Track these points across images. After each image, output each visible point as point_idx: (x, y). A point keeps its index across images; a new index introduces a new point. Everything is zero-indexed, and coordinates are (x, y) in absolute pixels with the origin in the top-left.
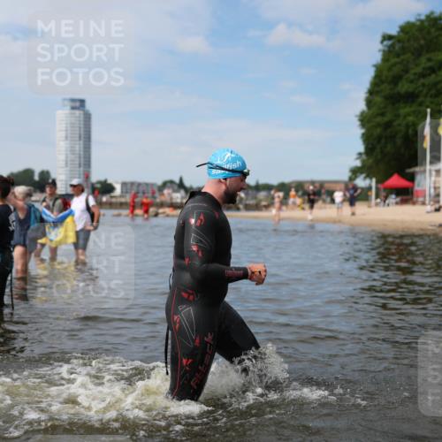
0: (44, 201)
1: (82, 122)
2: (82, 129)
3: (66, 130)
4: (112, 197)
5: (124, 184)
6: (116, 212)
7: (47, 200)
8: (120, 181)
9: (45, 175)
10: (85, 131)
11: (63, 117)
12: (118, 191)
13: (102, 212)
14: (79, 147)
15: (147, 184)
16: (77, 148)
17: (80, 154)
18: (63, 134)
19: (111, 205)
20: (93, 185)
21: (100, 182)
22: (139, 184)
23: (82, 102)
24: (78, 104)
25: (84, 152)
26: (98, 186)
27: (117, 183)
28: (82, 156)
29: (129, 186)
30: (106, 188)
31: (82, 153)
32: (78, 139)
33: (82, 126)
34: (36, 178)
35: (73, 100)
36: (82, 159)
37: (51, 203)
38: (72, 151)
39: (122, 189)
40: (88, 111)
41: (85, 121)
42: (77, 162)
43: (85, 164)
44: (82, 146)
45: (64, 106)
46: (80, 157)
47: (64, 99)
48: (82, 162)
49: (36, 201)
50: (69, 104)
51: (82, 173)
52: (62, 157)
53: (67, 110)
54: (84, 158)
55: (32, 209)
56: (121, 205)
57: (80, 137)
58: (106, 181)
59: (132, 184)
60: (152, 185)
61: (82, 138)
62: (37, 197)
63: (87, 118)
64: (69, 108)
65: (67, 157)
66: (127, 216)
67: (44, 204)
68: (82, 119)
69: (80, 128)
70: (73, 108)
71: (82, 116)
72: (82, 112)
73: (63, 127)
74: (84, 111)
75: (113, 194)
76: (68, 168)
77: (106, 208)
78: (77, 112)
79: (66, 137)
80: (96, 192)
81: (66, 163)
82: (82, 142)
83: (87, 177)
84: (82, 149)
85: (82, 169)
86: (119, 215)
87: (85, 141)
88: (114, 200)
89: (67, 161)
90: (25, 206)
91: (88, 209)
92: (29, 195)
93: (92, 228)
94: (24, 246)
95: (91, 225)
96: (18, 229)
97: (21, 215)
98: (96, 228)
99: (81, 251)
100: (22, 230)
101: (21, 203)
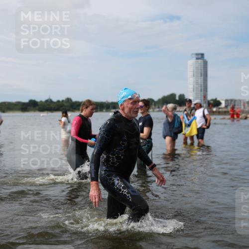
0: (185, 110)
1: (202, 66)
2: (202, 70)
3: (194, 71)
4: (220, 108)
5: (227, 101)
6: (222, 117)
7: (187, 110)
8: (225, 99)
9: (182, 96)
10: (204, 71)
11: (192, 64)
12: (223, 105)
13: (213, 117)
14: (201, 80)
15: (240, 100)
16: (200, 81)
17: (201, 84)
18: (192, 74)
19: (219, 113)
20: (209, 101)
21: (212, 100)
23: (202, 55)
24: (200, 56)
25: (204, 83)
26: (212, 102)
27: (222, 100)
28: (202, 85)
29: (229, 102)
30: (217, 103)
31: (202, 84)
32: (200, 76)
33: (202, 68)
34: (177, 98)
35: (197, 54)
36: (202, 87)
37: (189, 112)
38: (197, 83)
39: (225, 104)
40: (206, 60)
41: (204, 66)
42: (200, 89)
43: (204, 90)
44: (202, 80)
45: (193, 57)
46: (201, 86)
47: (192, 54)
48: (202, 89)
49: (178, 111)
50: (195, 57)
51: (202, 95)
52: (191, 86)
53: (194, 60)
54: (204, 86)
56: (225, 113)
57: (201, 75)
58: (216, 99)
59: (232, 100)
60: (243, 100)
61: (202, 76)
62: (178, 108)
63: (205, 63)
64: (195, 59)
65: (194, 86)
66: (229, 119)
67: (185, 112)
68: (202, 64)
69: (201, 69)
70: (197, 59)
71: (202, 63)
72: (202, 61)
73: (192, 69)
74: (203, 60)
75: (220, 107)
76: (194, 93)
77: (216, 115)
78: (200, 61)
79: (194, 75)
80: (210, 106)
81: (194, 90)
82: (202, 78)
83: (205, 97)
84: (202, 81)
85: (202, 93)
86: (224, 119)
87: (204, 77)
88: (220, 110)
89: (194, 88)
90: (173, 115)
91: (204, 116)
92: (175, 109)
93: (206, 127)
94: (171, 136)
95: (206, 125)
96: (168, 127)
97: (170, 120)
98: (208, 127)
99: (200, 140)
100: (170, 128)
101: (170, 113)
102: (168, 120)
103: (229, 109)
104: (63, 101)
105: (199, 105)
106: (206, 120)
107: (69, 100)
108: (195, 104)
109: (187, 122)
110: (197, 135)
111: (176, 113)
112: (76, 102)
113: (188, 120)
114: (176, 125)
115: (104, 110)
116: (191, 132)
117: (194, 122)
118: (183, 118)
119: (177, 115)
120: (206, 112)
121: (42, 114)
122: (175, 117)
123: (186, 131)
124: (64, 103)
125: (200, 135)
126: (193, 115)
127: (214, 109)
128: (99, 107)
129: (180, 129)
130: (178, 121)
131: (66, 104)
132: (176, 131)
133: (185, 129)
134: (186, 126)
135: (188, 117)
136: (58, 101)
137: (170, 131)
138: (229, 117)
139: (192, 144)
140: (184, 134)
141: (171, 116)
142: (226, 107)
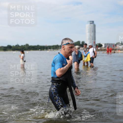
0: (84, 49)
1: (93, 28)
4: (102, 48)
5: (105, 44)
6: (103, 52)
7: (85, 49)
9: (83, 42)
10: (94, 30)
11: (88, 26)
12: (103, 46)
13: (98, 52)
14: (92, 34)
15: (112, 44)
18: (88, 31)
19: (101, 50)
20: (96, 45)
21: (98, 44)
22: (110, 44)
23: (93, 22)
24: (92, 22)
25: (94, 36)
26: (98, 45)
27: (103, 44)
30: (100, 45)
32: (92, 32)
34: (81, 43)
35: (91, 21)
37: (86, 50)
38: (90, 35)
40: (95, 24)
46: (92, 37)
47: (88, 21)
49: (81, 50)
50: (89, 23)
55: (80, 52)
56: (104, 50)
58: (100, 43)
59: (108, 44)
60: (113, 44)
62: (81, 48)
66: (106, 53)
67: (84, 50)
70: (91, 24)
71: (93, 26)
73: (88, 29)
76: (89, 41)
78: (92, 25)
80: (97, 47)
83: (94, 42)
85: (93, 40)
86: (104, 53)
87: (94, 33)
88: (102, 49)
89: (89, 38)
90: (78, 51)
91: (94, 52)
92: (79, 48)
93: (94, 57)
94: (77, 62)
95: (94, 56)
96: (76, 57)
97: (76, 54)
98: (95, 57)
99: (92, 63)
100: (76, 58)
101: (77, 50)
102: (75, 54)
103: (106, 48)
104: (24, 45)
105: (91, 46)
106: (95, 54)
107: (27, 45)
108: (89, 46)
109: (85, 55)
110: (90, 61)
111: (80, 50)
112: (31, 46)
113: (86, 54)
114: (80, 56)
115: (45, 50)
116: (87, 60)
117: (88, 55)
118: (83, 53)
119: (80, 51)
120: (95, 50)
121: (14, 52)
122: (79, 52)
123: (85, 59)
124: (25, 46)
125: (91, 61)
126: (88, 51)
127: (99, 48)
128: (42, 48)
129: (81, 58)
130: (80, 54)
131: (26, 47)
132: (79, 59)
133: (84, 58)
134: (84, 57)
135: (85, 52)
136: (22, 46)
137: (77, 59)
138: (106, 52)
139: (87, 65)
140: (84, 61)
141: (77, 52)
142: (105, 47)
